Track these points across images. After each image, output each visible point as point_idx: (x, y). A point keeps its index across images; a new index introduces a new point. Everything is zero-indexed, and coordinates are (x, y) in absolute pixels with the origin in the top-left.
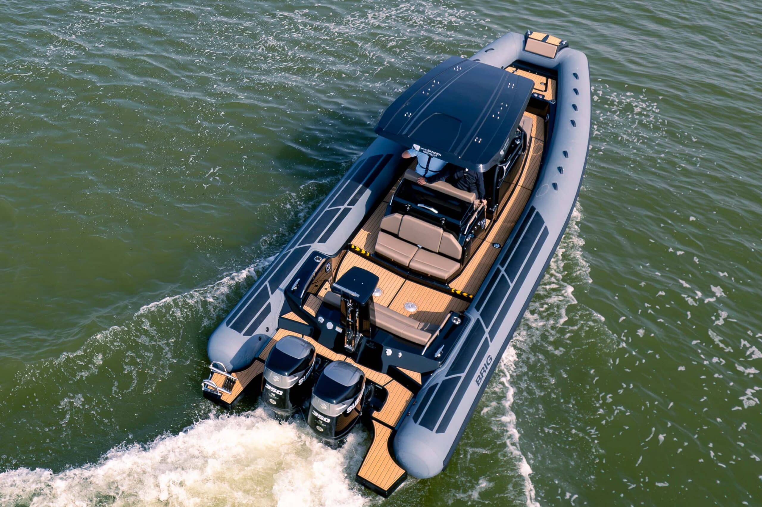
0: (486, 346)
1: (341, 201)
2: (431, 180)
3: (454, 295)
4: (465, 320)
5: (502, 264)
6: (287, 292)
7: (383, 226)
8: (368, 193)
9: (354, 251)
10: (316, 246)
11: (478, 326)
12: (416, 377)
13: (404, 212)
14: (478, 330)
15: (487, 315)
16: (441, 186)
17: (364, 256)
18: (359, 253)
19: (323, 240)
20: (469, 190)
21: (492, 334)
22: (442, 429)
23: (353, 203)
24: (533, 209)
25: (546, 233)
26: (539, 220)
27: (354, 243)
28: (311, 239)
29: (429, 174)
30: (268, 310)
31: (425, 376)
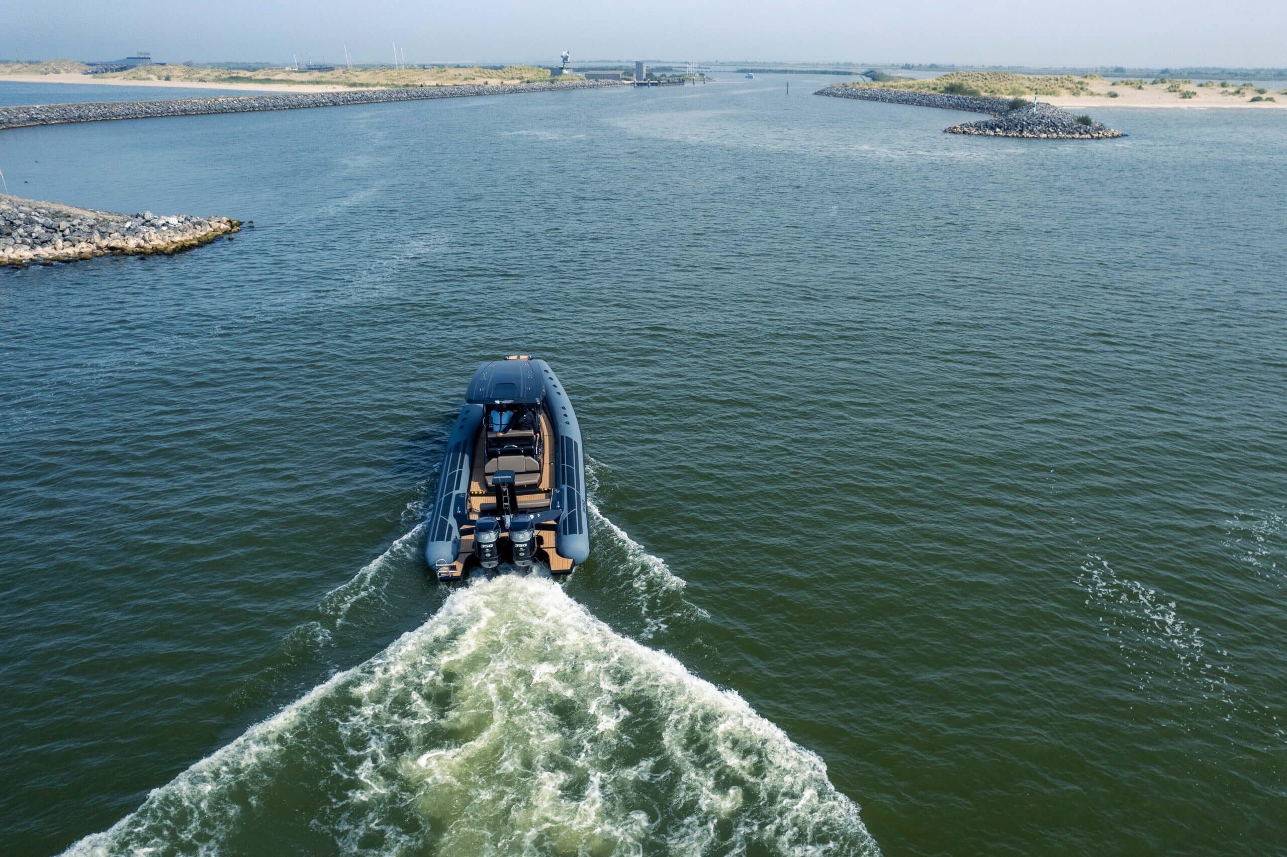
0: (579, 497)
1: (454, 467)
2: (505, 431)
3: (545, 492)
4: (562, 491)
5: (563, 462)
6: (456, 516)
7: (487, 471)
8: (466, 457)
9: (474, 495)
10: (455, 492)
11: (568, 489)
12: (553, 522)
13: (496, 456)
14: (571, 493)
15: (571, 483)
16: (511, 433)
17: (482, 495)
18: (478, 495)
19: (458, 488)
20: (529, 429)
21: (578, 489)
22: (581, 532)
23: (461, 467)
24: (562, 437)
25: (576, 444)
26: (569, 440)
27: (472, 490)
28: (450, 489)
29: (503, 427)
30: (451, 528)
31: (557, 520)
